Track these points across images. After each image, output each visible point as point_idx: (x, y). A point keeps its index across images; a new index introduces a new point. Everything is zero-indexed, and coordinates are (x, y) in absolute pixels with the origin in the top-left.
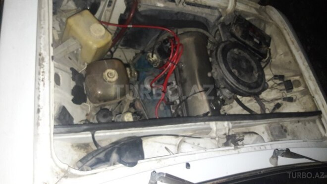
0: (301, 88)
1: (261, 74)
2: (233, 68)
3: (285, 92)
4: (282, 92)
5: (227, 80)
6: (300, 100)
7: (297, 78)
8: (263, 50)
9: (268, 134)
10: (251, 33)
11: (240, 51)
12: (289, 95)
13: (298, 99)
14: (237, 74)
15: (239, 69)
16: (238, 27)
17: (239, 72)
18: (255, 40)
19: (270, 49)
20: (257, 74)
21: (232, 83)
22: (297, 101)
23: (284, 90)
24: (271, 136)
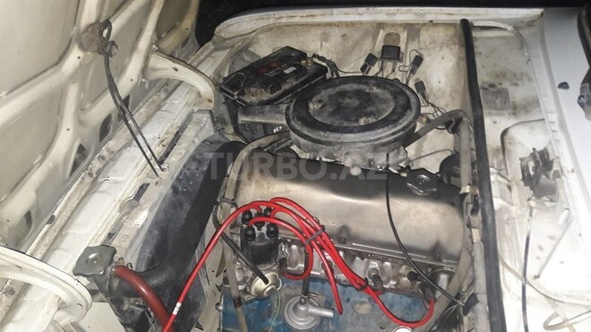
0: (404, 36)
1: (374, 82)
2: (357, 121)
3: (399, 64)
4: (396, 70)
5: (384, 140)
6: (422, 45)
7: (382, 34)
8: (311, 68)
9: (499, 115)
10: (272, 74)
11: (314, 99)
12: (408, 62)
13: (421, 49)
14: (372, 120)
15: (360, 112)
16: (253, 90)
17: (368, 115)
18: (287, 71)
19: (315, 56)
20: (374, 88)
21: (393, 134)
22: (423, 52)
23: (395, 64)
24: (503, 112)
